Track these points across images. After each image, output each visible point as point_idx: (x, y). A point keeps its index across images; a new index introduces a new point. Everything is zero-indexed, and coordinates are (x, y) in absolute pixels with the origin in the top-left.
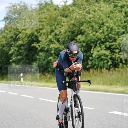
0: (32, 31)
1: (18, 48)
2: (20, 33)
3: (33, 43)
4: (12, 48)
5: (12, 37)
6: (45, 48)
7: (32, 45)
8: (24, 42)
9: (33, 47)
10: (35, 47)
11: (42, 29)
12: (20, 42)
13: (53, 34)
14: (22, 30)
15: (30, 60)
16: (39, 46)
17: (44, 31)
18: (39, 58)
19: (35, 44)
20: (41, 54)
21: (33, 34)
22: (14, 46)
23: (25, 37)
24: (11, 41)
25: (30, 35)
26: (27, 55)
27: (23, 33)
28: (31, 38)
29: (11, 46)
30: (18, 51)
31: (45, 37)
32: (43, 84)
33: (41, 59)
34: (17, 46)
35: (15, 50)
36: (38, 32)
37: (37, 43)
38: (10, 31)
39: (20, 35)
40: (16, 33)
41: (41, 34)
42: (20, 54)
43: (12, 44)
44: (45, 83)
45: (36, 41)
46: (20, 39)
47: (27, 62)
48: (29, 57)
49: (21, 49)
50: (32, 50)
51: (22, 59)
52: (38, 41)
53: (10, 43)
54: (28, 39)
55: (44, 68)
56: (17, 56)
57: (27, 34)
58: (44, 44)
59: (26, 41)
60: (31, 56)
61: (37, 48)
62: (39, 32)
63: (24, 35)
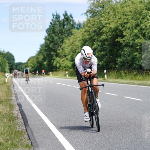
0: (116, 25)
1: (102, 43)
2: (104, 27)
3: (117, 38)
4: (95, 43)
5: (95, 31)
6: (130, 43)
7: (116, 40)
8: (107, 37)
9: (117, 41)
10: (119, 41)
11: (127, 23)
12: (104, 37)
13: (138, 28)
14: (106, 24)
15: (114, 56)
16: (124, 41)
17: (128, 25)
18: (123, 54)
19: (119, 39)
20: (125, 49)
21: (117, 29)
22: (97, 41)
23: (109, 32)
24: (94, 36)
25: (114, 30)
26: (110, 51)
27: (106, 27)
28: (116, 32)
29: (94, 40)
30: (101, 46)
31: (130, 31)
32: (128, 81)
33: (125, 54)
34: (101, 41)
35: (99, 45)
36: (123, 26)
37: (121, 39)
38: (93, 25)
39: (104, 29)
40: (100, 27)
41: (126, 28)
42: (103, 50)
43: (95, 39)
44: (130, 80)
45: (120, 36)
46: (103, 33)
47: (111, 58)
48: (113, 53)
49: (105, 45)
50: (117, 46)
51: (106, 55)
52: (123, 36)
53: (94, 37)
54: (112, 34)
55: (128, 65)
56: (101, 51)
57: (111, 28)
58: (129, 39)
59: (110, 35)
60: (115, 52)
61: (122, 43)
62: (124, 26)
63: (108, 29)
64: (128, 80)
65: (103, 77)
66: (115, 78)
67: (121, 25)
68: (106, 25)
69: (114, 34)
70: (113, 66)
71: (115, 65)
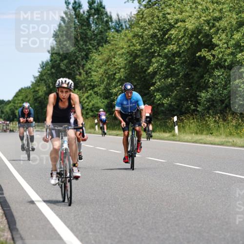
0: (197, 24)
1: (168, 60)
2: (172, 27)
3: (201, 51)
4: (154, 60)
5: (154, 36)
6: (225, 60)
7: (198, 54)
8: (180, 47)
9: (200, 57)
10: (204, 56)
11: (220, 19)
12: (172, 47)
14: (177, 21)
15: (194, 87)
16: (214, 56)
17: (223, 23)
18: (212, 82)
19: (204, 53)
20: (217, 73)
21: (198, 31)
22: (159, 55)
23: (183, 37)
24: (152, 45)
25: (193, 32)
26: (186, 76)
27: (178, 27)
28: (197, 38)
29: (152, 55)
30: (168, 66)
31: (227, 36)
32: (222, 139)
33: (217, 84)
34: (166, 56)
35: (162, 65)
36: (211, 24)
37: (208, 51)
38: (150, 23)
39: (173, 32)
40: (164, 28)
41: (218, 30)
42: (172, 74)
43: (155, 52)
44: (227, 136)
45: (206, 46)
46: (171, 40)
47: (187, 90)
48: (191, 81)
49: (173, 63)
50: (199, 66)
51: (177, 84)
52: (211, 46)
53: (151, 49)
54: (188, 42)
55: (224, 105)
56: (167, 77)
57: (186, 29)
58: (224, 52)
59: (186, 45)
60: (196, 79)
61: (209, 61)
62: (214, 26)
63: (180, 31)
64: (223, 136)
65: (172, 129)
66: (197, 133)
67: (208, 22)
68: (176, 23)
69: (193, 42)
70: (192, 107)
71: (195, 106)
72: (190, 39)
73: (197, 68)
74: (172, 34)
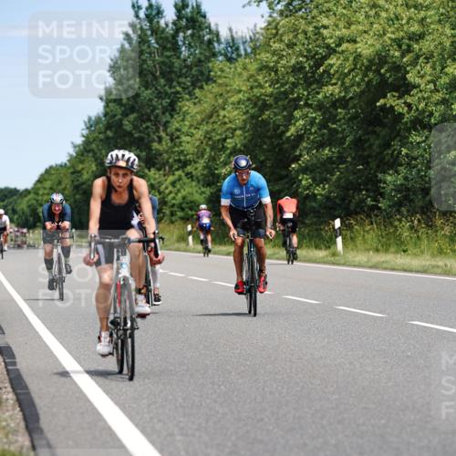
0: (378, 46)
1: (323, 114)
2: (331, 51)
3: (385, 96)
4: (297, 114)
5: (297, 69)
6: (431, 114)
7: (382, 102)
8: (346, 89)
9: (383, 108)
10: (392, 107)
11: (421, 36)
12: (332, 90)
14: (341, 41)
15: (373, 165)
16: (409, 106)
17: (427, 45)
18: (407, 155)
19: (391, 100)
20: (415, 138)
21: (380, 59)
22: (307, 105)
23: (350, 72)
24: (295, 85)
25: (371, 61)
26: (358, 143)
28: (377, 71)
29: (295, 104)
30: (323, 125)
31: (434, 68)
32: (425, 260)
34: (320, 107)
35: (312, 122)
36: (404, 47)
37: (399, 98)
38: (291, 45)
39: (332, 60)
40: (317, 53)
41: (418, 57)
42: (331, 139)
43: (299, 99)
44: (433, 256)
45: (395, 88)
46: (330, 76)
47: (360, 171)
48: (366, 153)
49: (334, 119)
50: (381, 124)
51: (341, 159)
52: (404, 88)
53: (292, 93)
54: (362, 80)
56: (321, 145)
57: (358, 56)
58: (429, 98)
59: (359, 85)
60: (376, 149)
61: (401, 115)
62: (409, 50)
63: (346, 59)
64: (427, 256)
65: (330, 243)
66: (377, 250)
67: (398, 42)
68: (339, 45)
69: (370, 81)
70: (369, 202)
71: (375, 200)
72: (365, 75)
73: (378, 129)
74: (331, 66)
